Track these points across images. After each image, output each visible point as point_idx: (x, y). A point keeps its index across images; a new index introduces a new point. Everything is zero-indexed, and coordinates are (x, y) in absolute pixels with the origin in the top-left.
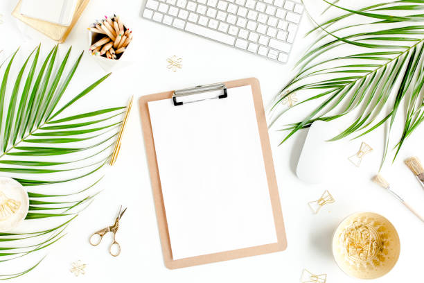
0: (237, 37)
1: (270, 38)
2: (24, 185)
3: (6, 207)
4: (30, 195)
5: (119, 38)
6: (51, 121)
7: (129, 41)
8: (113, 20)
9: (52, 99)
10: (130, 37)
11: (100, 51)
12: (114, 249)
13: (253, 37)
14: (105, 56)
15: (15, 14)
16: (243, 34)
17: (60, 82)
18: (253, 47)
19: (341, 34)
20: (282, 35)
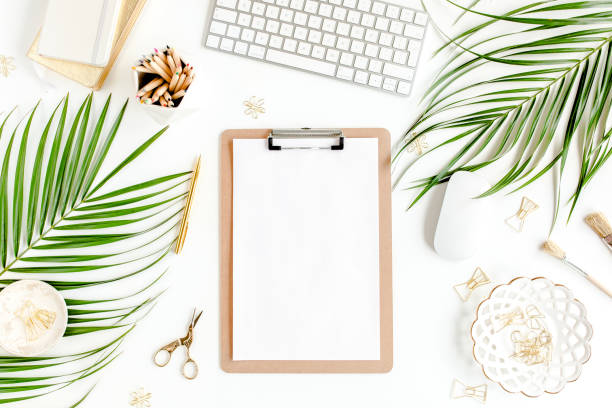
0: (338, 64)
1: (384, 62)
2: (58, 289)
3: (35, 321)
4: (69, 302)
5: (176, 78)
6: (91, 198)
7: (190, 80)
8: (166, 53)
9: (89, 168)
10: (191, 74)
11: (151, 97)
12: (189, 369)
13: (361, 62)
14: (158, 103)
15: (31, 55)
16: (347, 59)
17: (98, 144)
18: (362, 77)
19: (482, 50)
20: (400, 57)
